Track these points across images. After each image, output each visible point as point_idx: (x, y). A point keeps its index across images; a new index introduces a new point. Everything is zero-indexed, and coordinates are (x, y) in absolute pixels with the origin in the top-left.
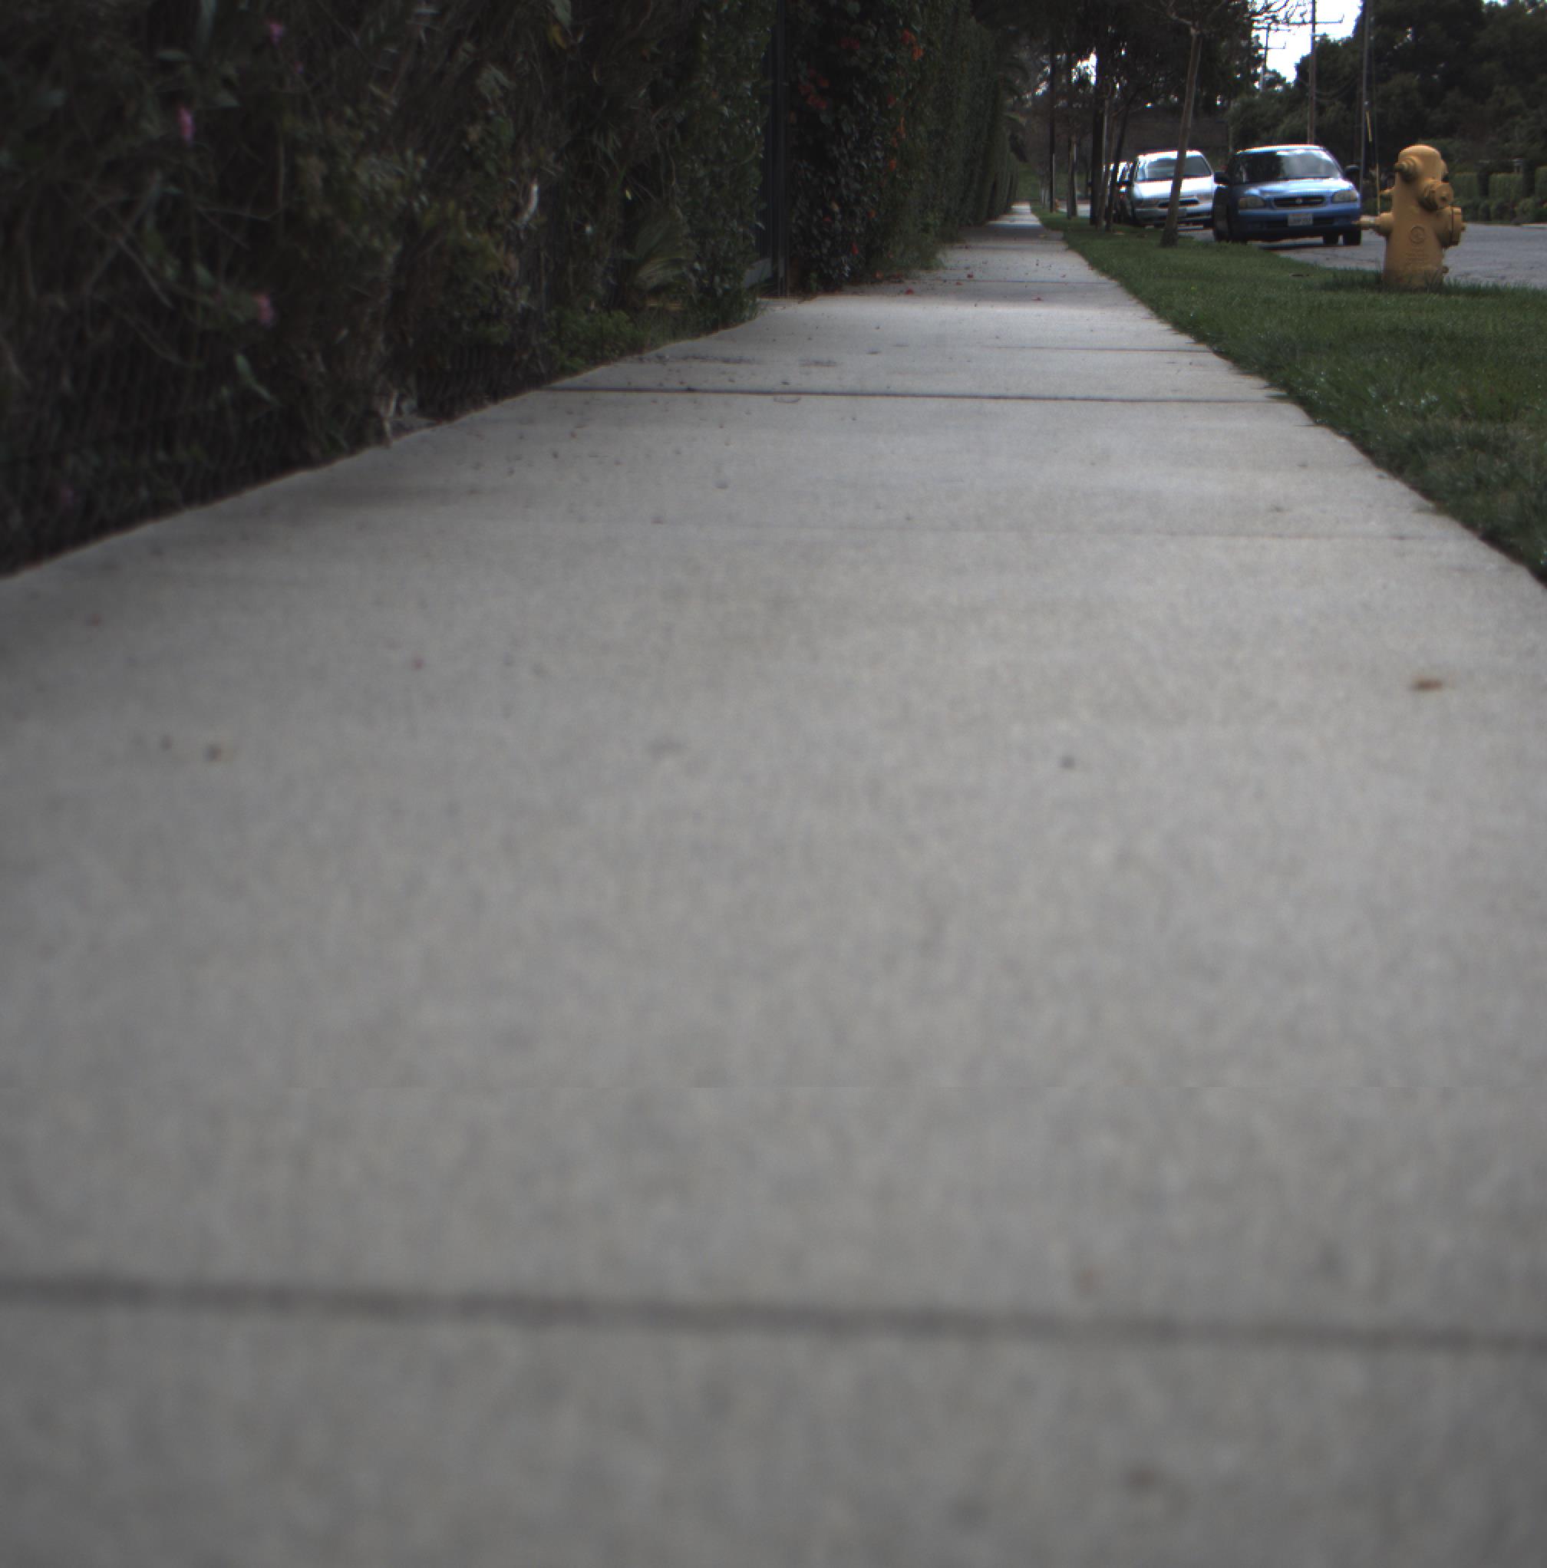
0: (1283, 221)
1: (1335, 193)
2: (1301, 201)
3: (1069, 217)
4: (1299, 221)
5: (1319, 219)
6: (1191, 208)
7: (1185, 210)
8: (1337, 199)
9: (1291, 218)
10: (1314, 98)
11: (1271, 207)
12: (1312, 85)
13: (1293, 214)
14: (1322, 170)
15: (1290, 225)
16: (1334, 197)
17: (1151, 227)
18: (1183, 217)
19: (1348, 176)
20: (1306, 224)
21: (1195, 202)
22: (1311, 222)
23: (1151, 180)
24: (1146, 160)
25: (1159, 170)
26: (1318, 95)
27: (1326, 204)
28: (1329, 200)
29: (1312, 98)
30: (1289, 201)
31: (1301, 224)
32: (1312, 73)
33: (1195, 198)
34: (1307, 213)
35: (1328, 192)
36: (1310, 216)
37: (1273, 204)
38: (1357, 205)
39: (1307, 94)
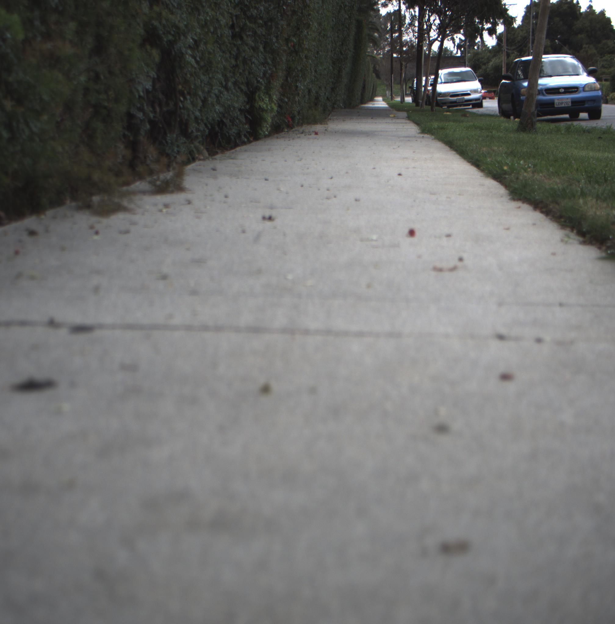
0: (551, 103)
1: (586, 85)
2: (563, 90)
3: (401, 103)
4: (562, 103)
5: (575, 102)
6: (466, 97)
7: (464, 98)
8: (587, 89)
9: (556, 101)
10: (506, 50)
11: (543, 95)
12: (504, 44)
13: (558, 99)
14: (571, 70)
15: (556, 106)
16: (585, 88)
17: (446, 107)
18: (463, 102)
19: (590, 73)
20: (566, 106)
21: (469, 94)
22: (570, 104)
23: (445, 83)
24: (443, 73)
25: (449, 78)
26: (507, 49)
27: (580, 92)
28: (581, 89)
29: (504, 50)
30: (555, 90)
31: (563, 105)
32: (504, 40)
33: (469, 92)
34: (567, 99)
35: (581, 85)
36: (570, 100)
37: (544, 92)
38: (600, 93)
39: (502, 49)
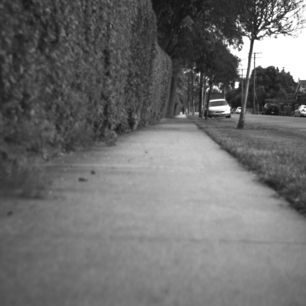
3: (193, 115)
17: (214, 117)
18: (221, 115)
23: (212, 106)
33: (224, 111)
